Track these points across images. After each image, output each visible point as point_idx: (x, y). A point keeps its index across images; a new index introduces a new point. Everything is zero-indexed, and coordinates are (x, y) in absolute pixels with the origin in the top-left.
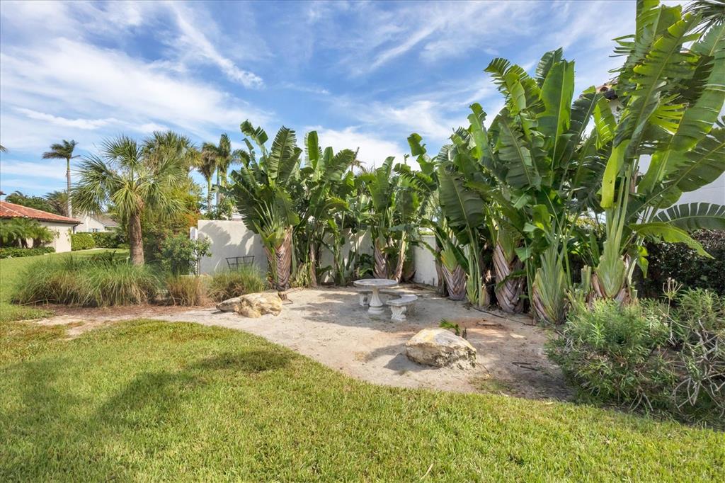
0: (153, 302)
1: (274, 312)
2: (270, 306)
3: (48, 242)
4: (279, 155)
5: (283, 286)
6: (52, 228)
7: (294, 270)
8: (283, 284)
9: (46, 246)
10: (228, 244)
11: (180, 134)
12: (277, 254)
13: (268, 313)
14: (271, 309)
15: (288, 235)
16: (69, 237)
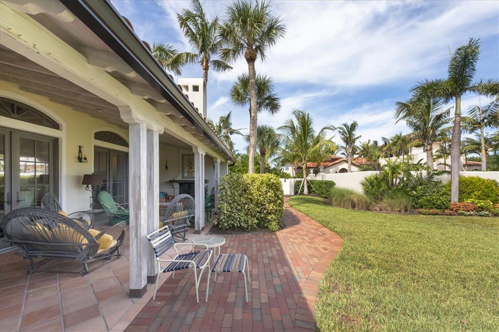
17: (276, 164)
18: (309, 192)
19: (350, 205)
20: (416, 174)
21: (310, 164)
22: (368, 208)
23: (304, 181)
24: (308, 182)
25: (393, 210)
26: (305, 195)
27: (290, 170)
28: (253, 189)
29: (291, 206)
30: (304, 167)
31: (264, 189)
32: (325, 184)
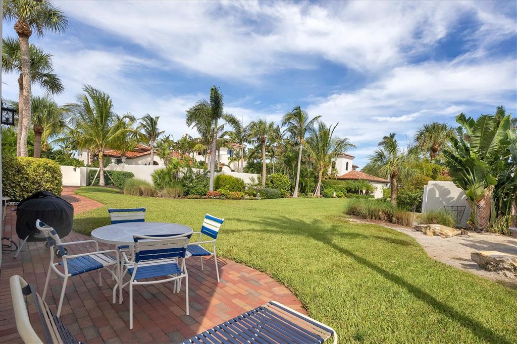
0: (390, 221)
1: (442, 236)
2: (440, 232)
3: (372, 192)
4: (480, 135)
5: (482, 230)
6: (375, 185)
7: (492, 219)
8: (481, 228)
9: (371, 194)
10: (448, 197)
11: (441, 122)
12: (478, 206)
13: (438, 235)
14: (440, 233)
15: (488, 193)
16: (382, 190)
17: (63, 146)
18: (107, 184)
19: (138, 193)
20: (196, 171)
21: (110, 152)
22: (152, 194)
23: (100, 172)
24: (104, 172)
25: (170, 196)
26: (100, 186)
27: (84, 157)
28: (30, 171)
29: (77, 194)
30: (101, 154)
31: (41, 170)
32: (123, 175)
